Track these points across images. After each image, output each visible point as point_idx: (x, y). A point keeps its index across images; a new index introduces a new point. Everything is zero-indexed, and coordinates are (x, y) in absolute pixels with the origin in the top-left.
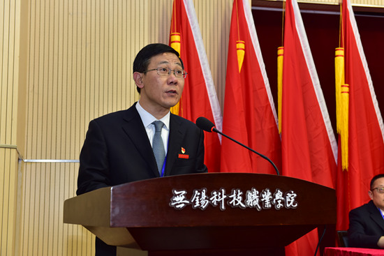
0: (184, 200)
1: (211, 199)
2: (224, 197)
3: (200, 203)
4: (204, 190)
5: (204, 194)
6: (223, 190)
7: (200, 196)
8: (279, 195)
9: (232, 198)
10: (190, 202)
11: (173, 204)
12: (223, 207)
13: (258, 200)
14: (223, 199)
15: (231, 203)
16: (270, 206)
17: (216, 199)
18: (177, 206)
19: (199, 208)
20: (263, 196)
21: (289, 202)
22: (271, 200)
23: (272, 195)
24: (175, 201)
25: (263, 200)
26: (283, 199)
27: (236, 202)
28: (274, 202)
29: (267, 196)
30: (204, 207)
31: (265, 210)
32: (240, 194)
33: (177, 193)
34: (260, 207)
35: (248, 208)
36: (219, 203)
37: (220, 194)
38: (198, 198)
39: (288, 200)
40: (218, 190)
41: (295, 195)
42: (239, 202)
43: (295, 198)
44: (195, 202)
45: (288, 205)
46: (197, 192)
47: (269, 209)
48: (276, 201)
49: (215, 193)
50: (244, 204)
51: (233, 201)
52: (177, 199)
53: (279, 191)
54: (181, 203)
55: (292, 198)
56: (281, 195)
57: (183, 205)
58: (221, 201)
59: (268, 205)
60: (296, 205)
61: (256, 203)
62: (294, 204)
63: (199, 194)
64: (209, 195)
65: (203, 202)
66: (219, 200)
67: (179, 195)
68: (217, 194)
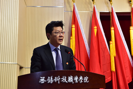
0: (44, 80)
1: (54, 80)
2: (59, 79)
3: (50, 81)
4: (52, 77)
5: (51, 78)
6: (59, 77)
7: (50, 79)
8: (81, 78)
9: (63, 79)
10: (46, 81)
11: (40, 82)
12: (59, 83)
13: (72, 80)
14: (59, 80)
15: (62, 81)
16: (77, 82)
17: (56, 80)
18: (42, 83)
19: (50, 83)
20: (75, 78)
21: (85, 81)
22: (78, 80)
23: (78, 78)
24: (41, 81)
25: (74, 80)
26: (83, 79)
27: (64, 81)
28: (79, 80)
29: (76, 78)
30: (51, 83)
31: (75, 84)
32: (65, 78)
33: (41, 78)
34: (73, 82)
35: (69, 83)
36: (57, 81)
37: (58, 78)
38: (49, 79)
39: (85, 80)
40: (57, 76)
41: (88, 78)
42: (65, 81)
43: (88, 79)
44: (48, 81)
45: (85, 82)
46: (49, 77)
47: (77, 83)
48: (80, 80)
49: (56, 77)
50: (67, 81)
51: (63, 80)
52: (41, 80)
53: (81, 76)
54: (43, 82)
55: (87, 79)
56: (82, 78)
57: (44, 82)
58: (58, 80)
59: (77, 81)
60: (88, 81)
61: (72, 81)
62: (87, 81)
63: (50, 78)
64: (53, 78)
65: (51, 81)
66: (57, 80)
67: (42, 78)
68: (57, 78)
